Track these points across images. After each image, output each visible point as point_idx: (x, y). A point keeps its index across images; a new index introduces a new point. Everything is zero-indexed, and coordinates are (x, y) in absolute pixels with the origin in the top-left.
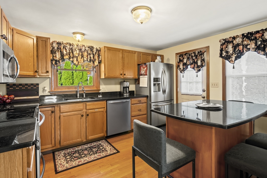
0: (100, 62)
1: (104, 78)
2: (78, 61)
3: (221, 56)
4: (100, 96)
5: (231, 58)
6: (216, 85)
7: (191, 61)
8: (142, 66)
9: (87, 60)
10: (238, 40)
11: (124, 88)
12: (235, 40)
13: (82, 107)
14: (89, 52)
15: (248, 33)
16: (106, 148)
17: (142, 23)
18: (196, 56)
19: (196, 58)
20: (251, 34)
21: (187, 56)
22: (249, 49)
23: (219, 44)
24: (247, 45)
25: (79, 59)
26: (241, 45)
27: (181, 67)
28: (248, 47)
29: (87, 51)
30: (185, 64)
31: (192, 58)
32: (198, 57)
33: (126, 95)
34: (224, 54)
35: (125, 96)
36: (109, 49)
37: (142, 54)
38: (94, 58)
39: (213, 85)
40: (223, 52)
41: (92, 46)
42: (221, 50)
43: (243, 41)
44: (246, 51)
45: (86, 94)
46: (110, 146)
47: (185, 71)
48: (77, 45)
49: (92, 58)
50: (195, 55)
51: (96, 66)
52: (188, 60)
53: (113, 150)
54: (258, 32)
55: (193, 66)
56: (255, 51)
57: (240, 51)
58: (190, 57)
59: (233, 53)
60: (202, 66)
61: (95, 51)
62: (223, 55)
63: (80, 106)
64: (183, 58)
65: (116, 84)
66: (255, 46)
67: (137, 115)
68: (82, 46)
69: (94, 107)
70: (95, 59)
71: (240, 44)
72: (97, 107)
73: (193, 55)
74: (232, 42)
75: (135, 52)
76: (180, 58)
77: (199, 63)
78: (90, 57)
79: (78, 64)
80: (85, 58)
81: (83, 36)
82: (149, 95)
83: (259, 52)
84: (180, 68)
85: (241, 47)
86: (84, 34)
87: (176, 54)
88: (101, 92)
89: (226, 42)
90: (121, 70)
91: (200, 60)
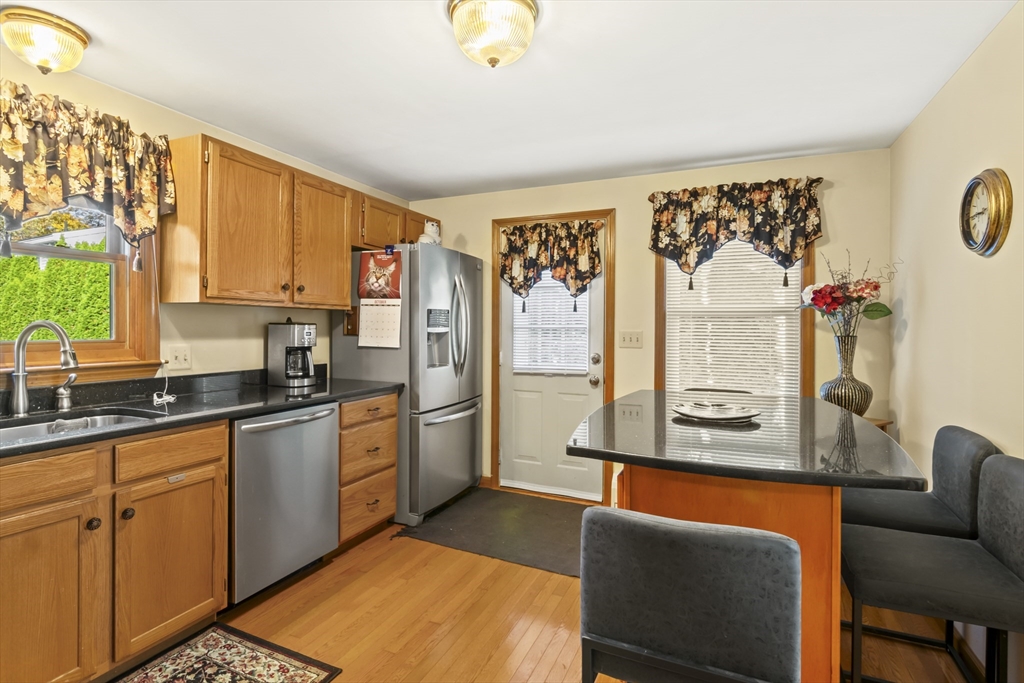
0: (168, 216)
1: (198, 301)
2: (26, 194)
3: (655, 247)
4: (160, 396)
5: (684, 255)
6: (635, 341)
7: (555, 254)
8: (372, 255)
9: (85, 195)
10: (706, 204)
11: (290, 351)
12: (696, 199)
13: (89, 474)
14: (101, 148)
15: (735, 185)
16: (252, 673)
17: (493, 62)
18: (573, 240)
19: (574, 244)
20: (740, 188)
21: (540, 234)
22: (734, 233)
23: (649, 208)
24: (729, 222)
25: (31, 184)
26: (713, 219)
27: (517, 270)
28: (733, 226)
29: (86, 141)
30: (531, 264)
31: (559, 245)
32: (580, 243)
33: (299, 386)
34: (665, 240)
35: (296, 392)
36: (229, 154)
37: (371, 206)
38: (129, 186)
39: (627, 339)
40: (660, 233)
41: (124, 119)
42: (657, 228)
43: (718, 208)
44: (726, 237)
45: (74, 389)
46: (270, 655)
47: (530, 286)
48: (21, 91)
49: (120, 188)
50: (569, 235)
51: (143, 235)
52: (543, 248)
53: (301, 672)
54: (758, 187)
55: (560, 271)
56: (751, 242)
57: (710, 236)
58: (551, 238)
59: (691, 243)
60: (593, 274)
61: (140, 148)
62: (661, 245)
63: (83, 467)
64: (526, 242)
65: (242, 334)
66: (750, 226)
67: (362, 474)
68: (57, 108)
69: (166, 463)
70: (141, 196)
71: (709, 216)
72: (179, 459)
73: (563, 233)
74: (690, 205)
75: (345, 190)
76: (513, 238)
77: (584, 264)
78: (109, 182)
79: (26, 209)
80: (76, 178)
81: (78, 44)
82: (407, 384)
83: (758, 246)
84: (512, 278)
85: (713, 225)
86: (85, 38)
87: (494, 221)
88: (166, 375)
89: (671, 202)
90: (285, 264)
91: (587, 254)
